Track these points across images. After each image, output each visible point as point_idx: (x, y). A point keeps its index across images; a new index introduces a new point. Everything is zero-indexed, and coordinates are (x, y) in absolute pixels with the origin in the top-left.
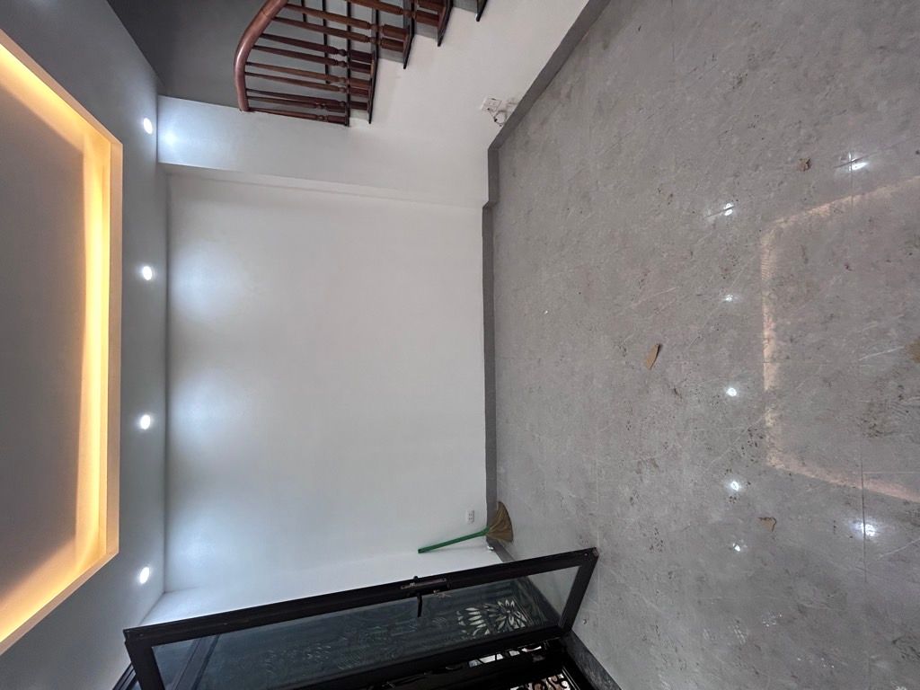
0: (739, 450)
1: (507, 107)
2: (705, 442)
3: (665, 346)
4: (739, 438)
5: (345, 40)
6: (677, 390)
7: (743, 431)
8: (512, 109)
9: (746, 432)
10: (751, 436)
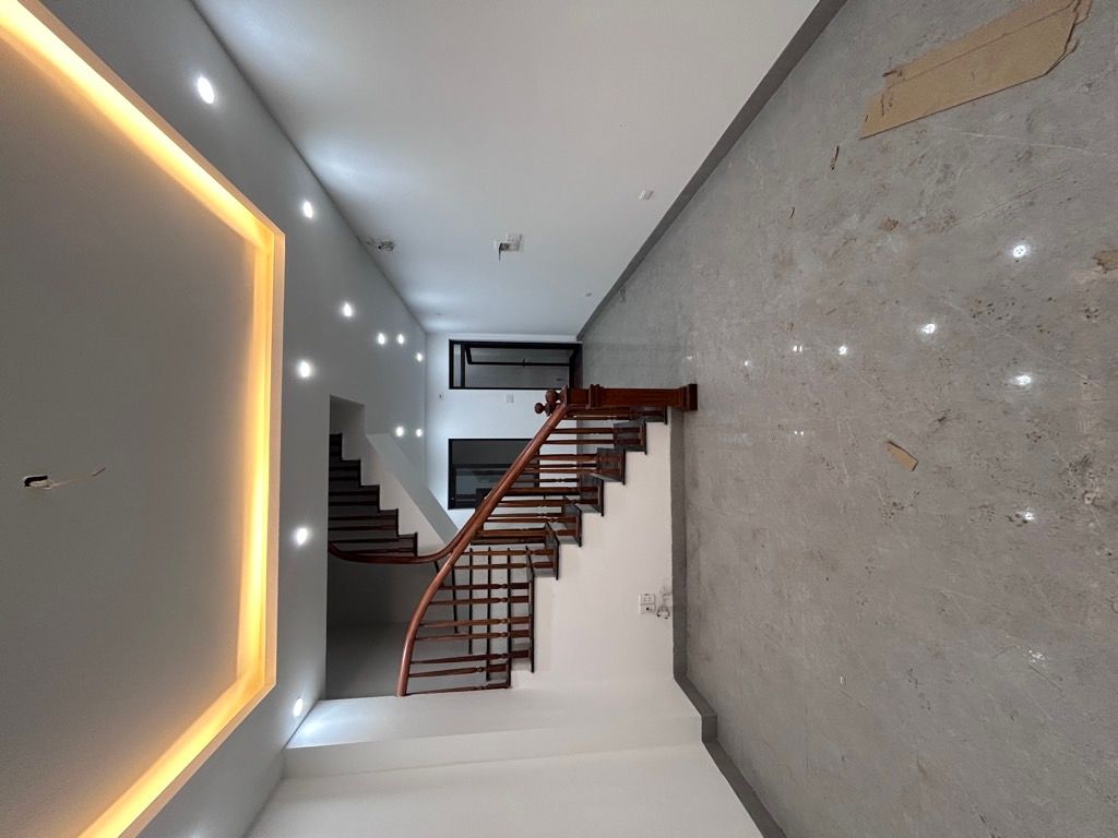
0: (1004, 322)
1: (665, 600)
2: (1004, 368)
3: (890, 436)
4: (987, 326)
5: (506, 590)
6: (940, 417)
7: (976, 323)
8: (670, 603)
9: (976, 320)
10: (980, 313)
